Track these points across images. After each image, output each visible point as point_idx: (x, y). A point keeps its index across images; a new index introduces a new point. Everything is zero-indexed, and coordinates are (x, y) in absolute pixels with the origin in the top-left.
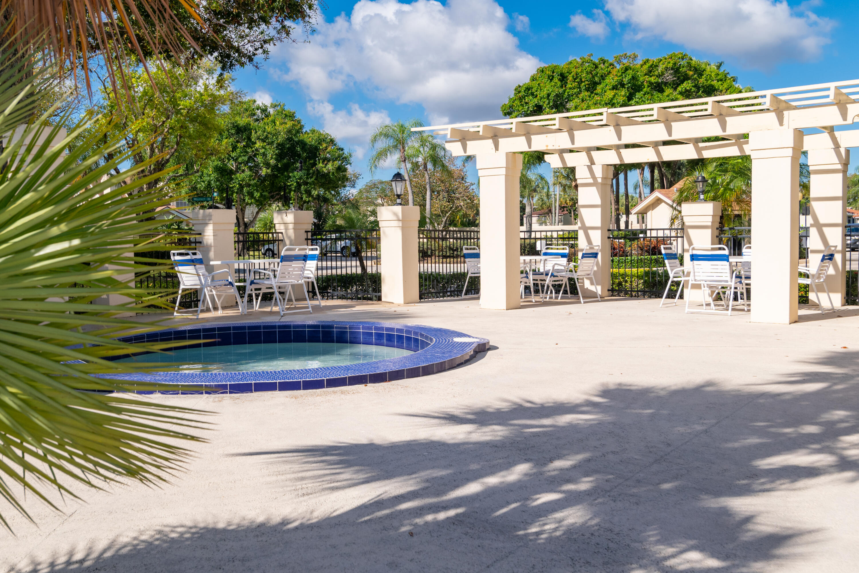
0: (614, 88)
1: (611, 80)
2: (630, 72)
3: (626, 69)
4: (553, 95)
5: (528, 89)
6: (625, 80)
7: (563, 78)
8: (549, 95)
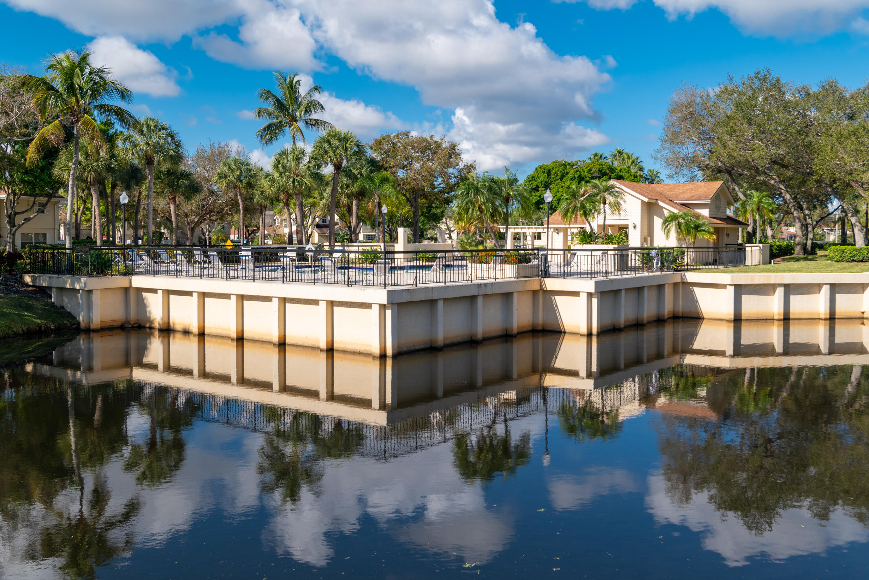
0: (572, 179)
1: (570, 175)
2: (578, 173)
3: (577, 171)
4: (543, 182)
5: (533, 177)
6: (576, 176)
7: (549, 172)
8: (542, 182)
